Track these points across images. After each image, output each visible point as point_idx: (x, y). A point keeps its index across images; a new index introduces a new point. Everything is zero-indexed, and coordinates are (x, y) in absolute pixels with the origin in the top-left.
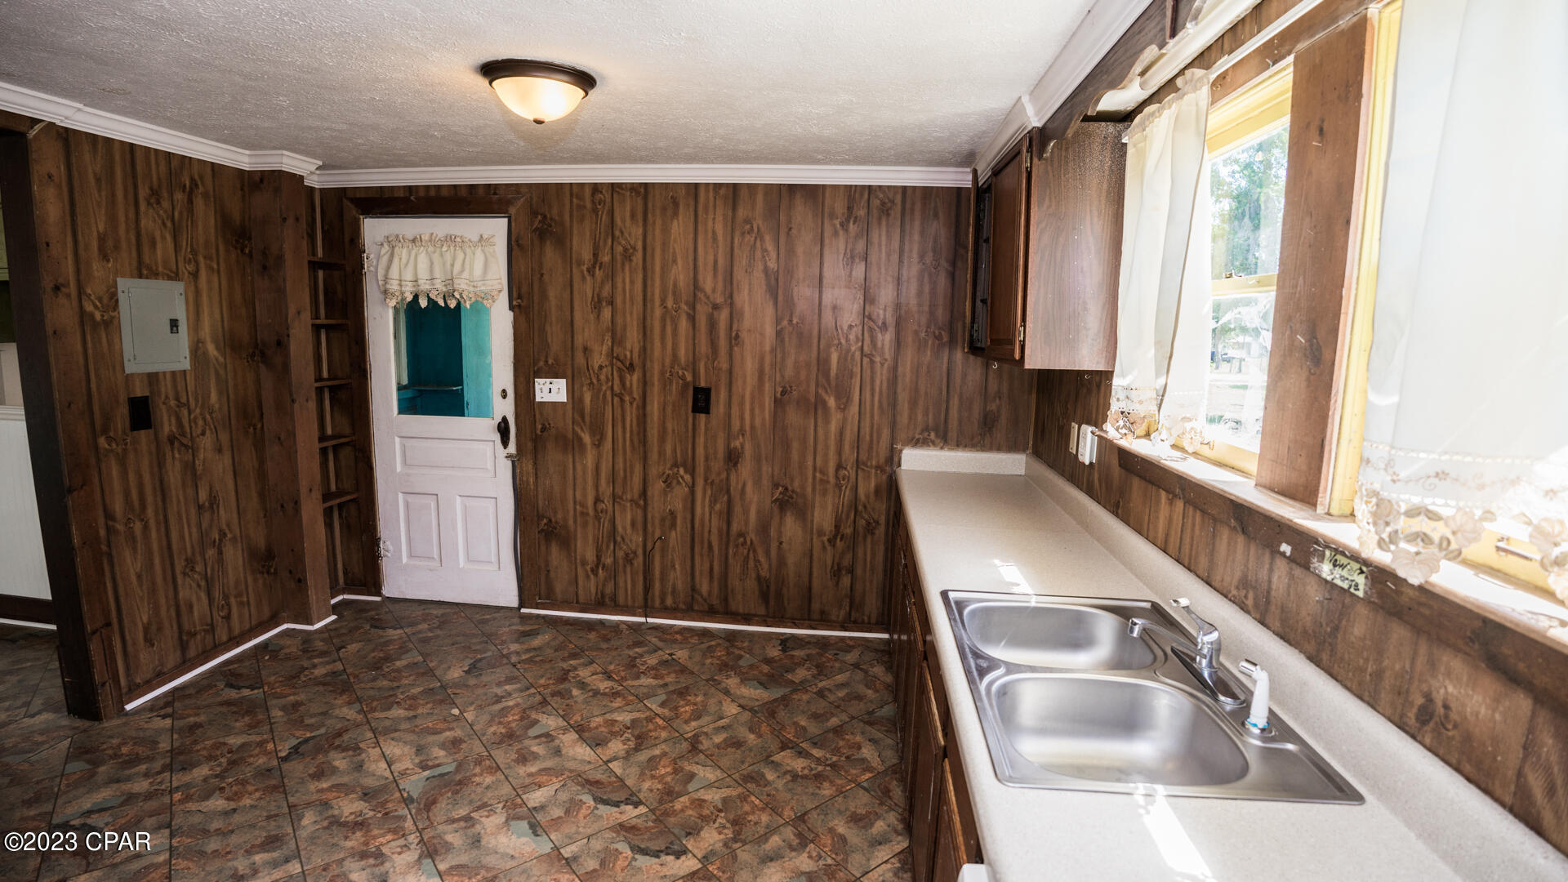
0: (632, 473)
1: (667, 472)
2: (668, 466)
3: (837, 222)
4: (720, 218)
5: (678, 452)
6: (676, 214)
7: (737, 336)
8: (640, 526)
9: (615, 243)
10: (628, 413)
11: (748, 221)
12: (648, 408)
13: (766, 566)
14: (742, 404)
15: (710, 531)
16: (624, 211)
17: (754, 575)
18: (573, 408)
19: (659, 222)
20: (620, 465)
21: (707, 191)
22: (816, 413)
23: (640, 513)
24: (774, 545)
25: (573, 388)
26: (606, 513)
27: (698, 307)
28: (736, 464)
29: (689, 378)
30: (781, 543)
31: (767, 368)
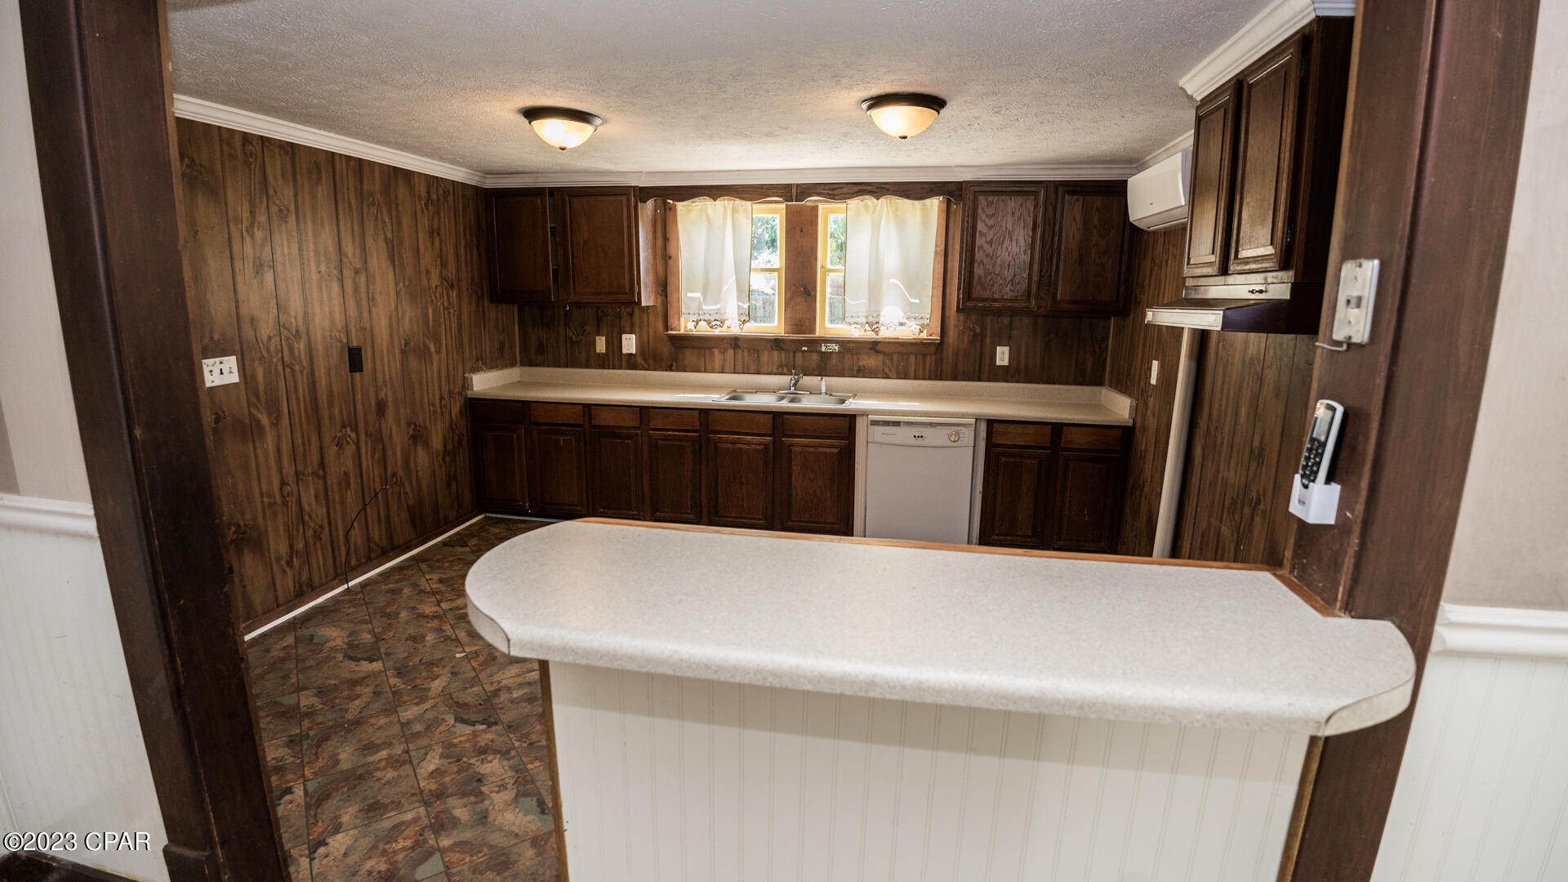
0: (310, 445)
1: (339, 434)
2: (338, 427)
3: (423, 203)
4: (352, 189)
5: (344, 412)
6: (319, 179)
7: (373, 299)
8: (322, 497)
9: (270, 202)
10: (300, 382)
11: (371, 194)
12: (317, 374)
13: (411, 495)
14: (382, 359)
15: (374, 481)
16: (275, 167)
17: (405, 506)
18: (246, 389)
19: (307, 184)
20: (299, 441)
21: (341, 161)
22: (425, 360)
23: (321, 482)
24: (414, 475)
25: (244, 365)
26: (292, 495)
27: (345, 272)
28: (384, 413)
29: (345, 340)
30: (417, 472)
31: (394, 324)
